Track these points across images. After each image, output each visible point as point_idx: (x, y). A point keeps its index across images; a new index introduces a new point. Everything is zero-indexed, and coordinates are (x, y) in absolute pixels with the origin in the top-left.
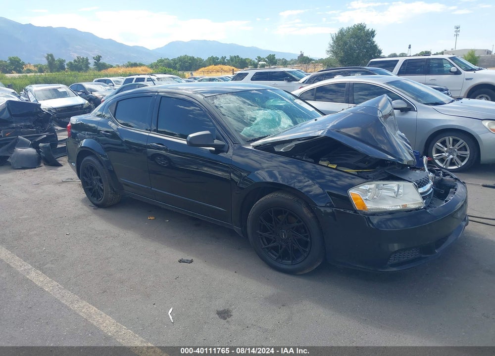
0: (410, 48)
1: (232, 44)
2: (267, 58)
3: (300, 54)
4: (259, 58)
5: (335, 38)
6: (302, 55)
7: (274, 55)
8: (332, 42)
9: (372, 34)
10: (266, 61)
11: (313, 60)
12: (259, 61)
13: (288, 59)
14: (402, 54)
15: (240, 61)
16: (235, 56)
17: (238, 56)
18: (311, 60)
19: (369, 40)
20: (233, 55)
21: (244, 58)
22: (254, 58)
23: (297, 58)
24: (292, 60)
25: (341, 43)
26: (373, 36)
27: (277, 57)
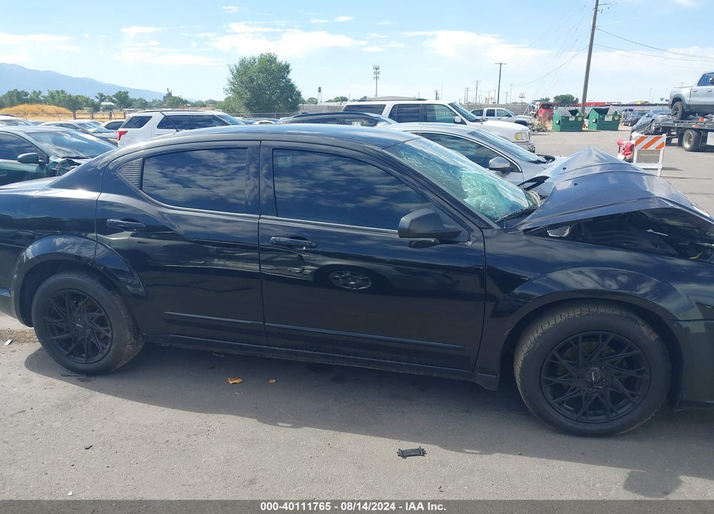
0: (320, 91)
1: (48, 71)
2: (116, 96)
3: (166, 92)
4: (101, 95)
5: (235, 72)
6: (170, 94)
7: (127, 92)
8: (231, 76)
9: (286, 69)
10: (113, 101)
11: (189, 103)
12: (102, 100)
13: (149, 100)
14: (312, 99)
15: (67, 99)
16: (58, 92)
17: (63, 92)
18: (186, 102)
19: (284, 78)
20: (54, 89)
21: (74, 94)
22: (92, 95)
23: (162, 99)
24: (154, 101)
25: (245, 78)
26: (288, 72)
27: (131, 96)
